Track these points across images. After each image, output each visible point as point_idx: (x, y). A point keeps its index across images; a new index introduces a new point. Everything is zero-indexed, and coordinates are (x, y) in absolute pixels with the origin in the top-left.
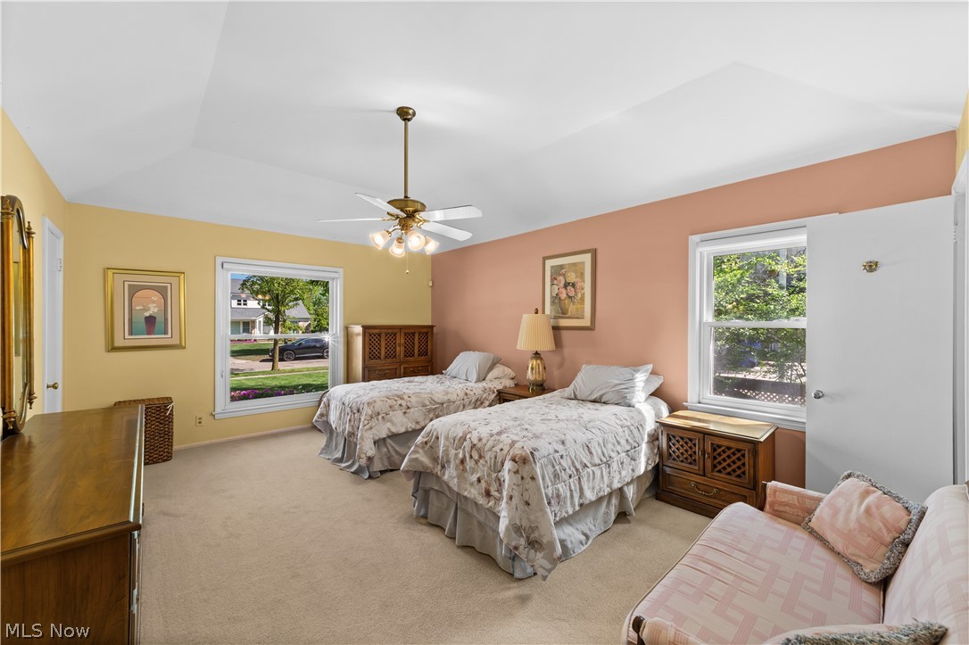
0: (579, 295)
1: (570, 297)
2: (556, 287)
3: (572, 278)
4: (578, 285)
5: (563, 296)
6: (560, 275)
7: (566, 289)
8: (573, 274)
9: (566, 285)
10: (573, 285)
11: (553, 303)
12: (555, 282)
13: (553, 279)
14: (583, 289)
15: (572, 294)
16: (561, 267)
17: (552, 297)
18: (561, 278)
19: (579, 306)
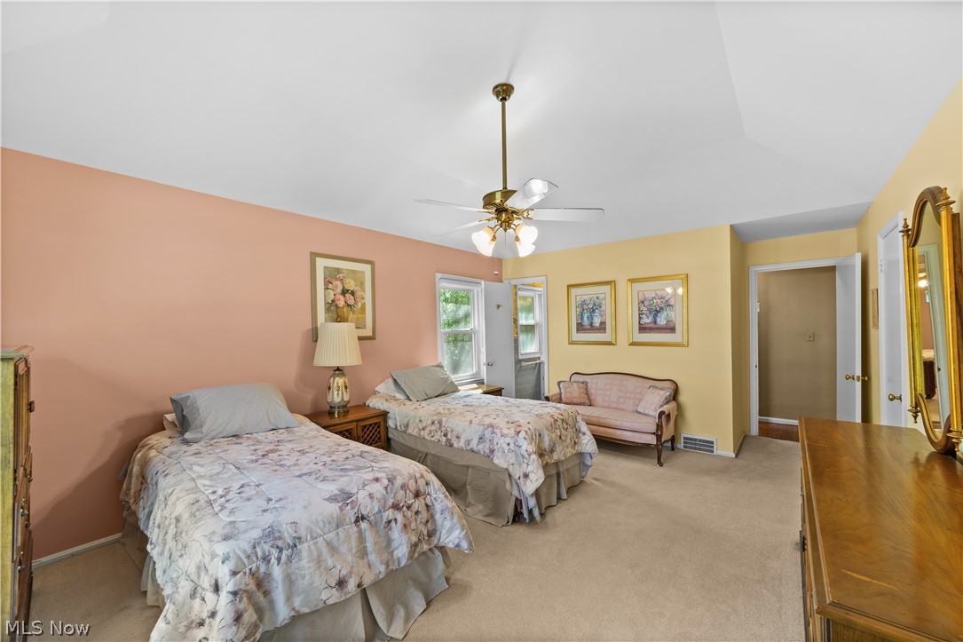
0: (360, 305)
1: (349, 305)
2: (332, 293)
3: (351, 285)
4: (358, 294)
5: (341, 303)
6: (337, 279)
7: (345, 296)
8: (352, 281)
9: (344, 292)
10: (353, 293)
11: (328, 310)
12: (330, 286)
13: (327, 283)
14: (363, 298)
15: (351, 302)
16: (338, 271)
17: (326, 303)
18: (338, 283)
19: (360, 316)
